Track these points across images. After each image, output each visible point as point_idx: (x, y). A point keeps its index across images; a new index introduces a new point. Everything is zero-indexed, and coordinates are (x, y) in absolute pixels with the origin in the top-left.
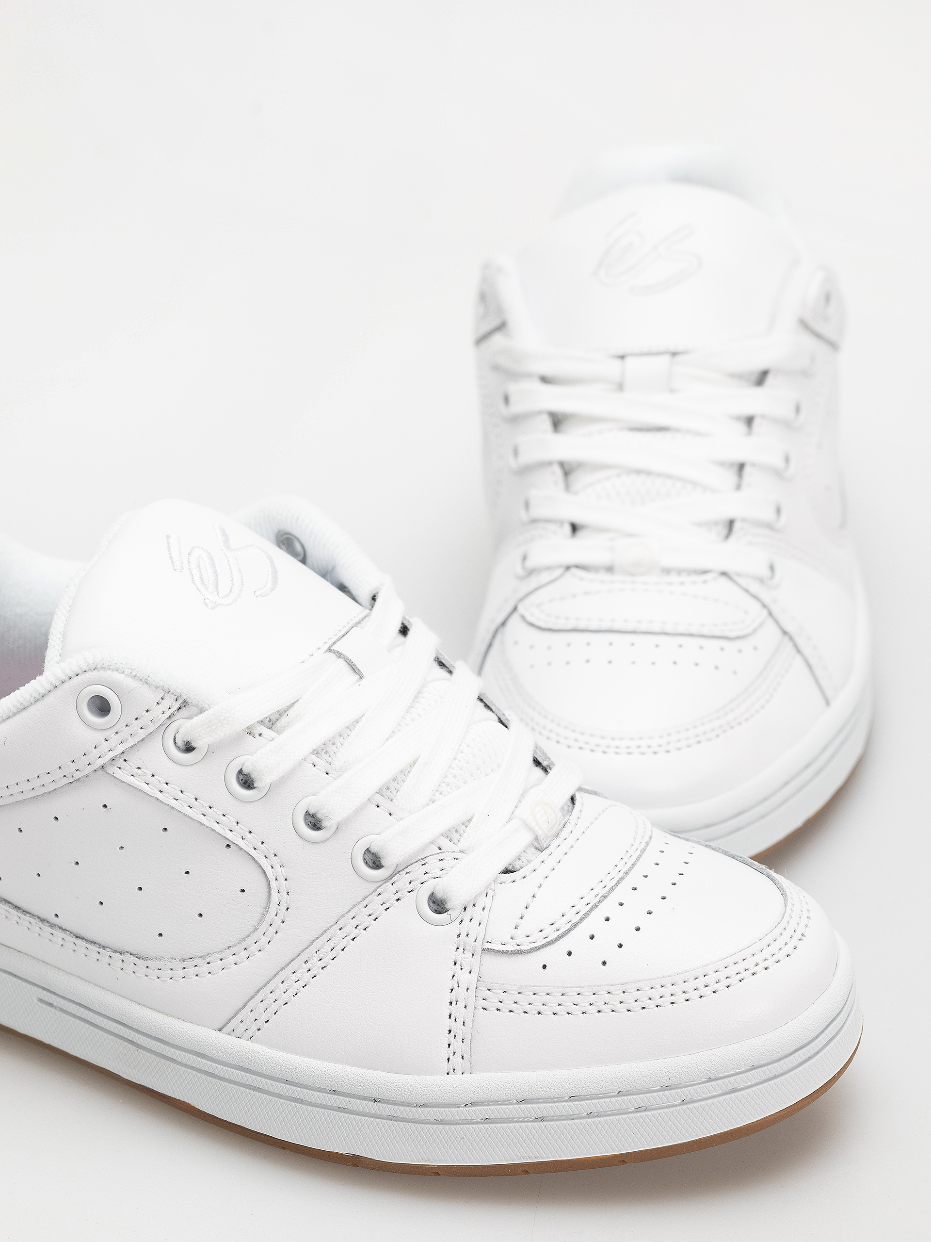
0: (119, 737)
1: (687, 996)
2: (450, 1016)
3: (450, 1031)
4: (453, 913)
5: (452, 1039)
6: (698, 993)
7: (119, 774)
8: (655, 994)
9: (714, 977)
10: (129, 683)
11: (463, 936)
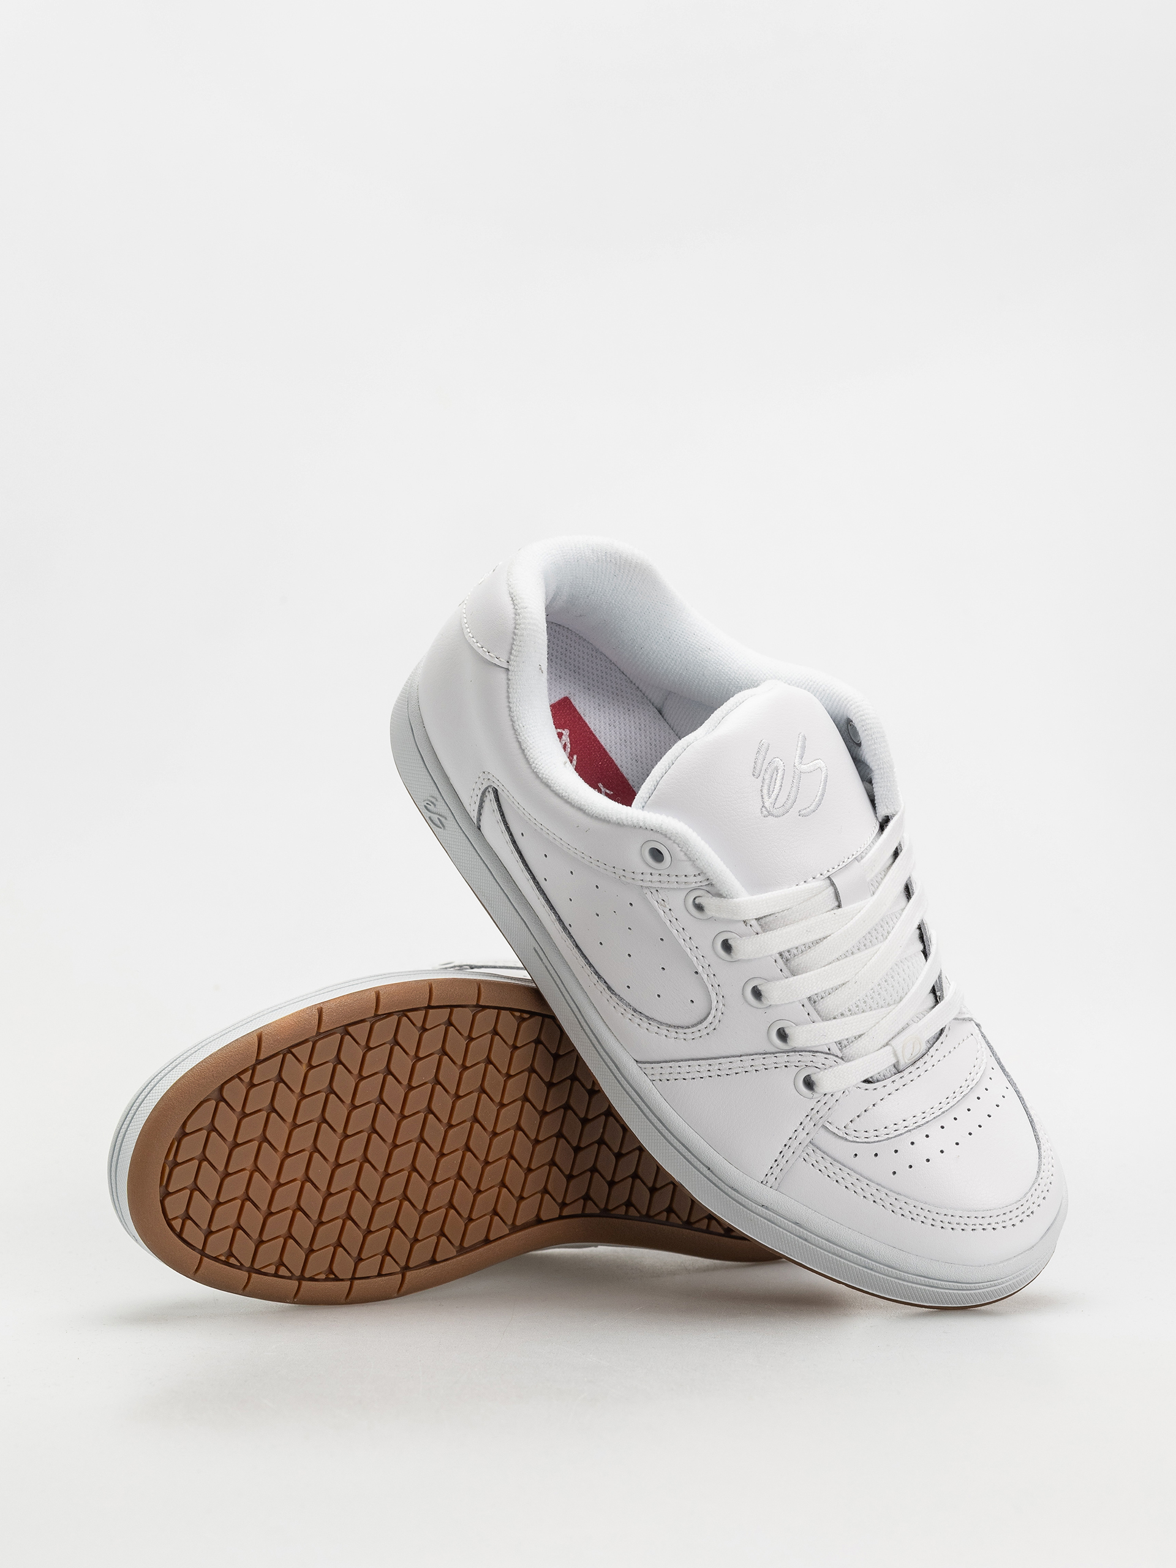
0: (660, 878)
1: (934, 1223)
2: (781, 1152)
3: (776, 1160)
4: (816, 1095)
5: (775, 1166)
6: (942, 1224)
7: (649, 895)
8: (915, 1211)
9: (957, 1219)
10: (681, 855)
11: (815, 1111)
